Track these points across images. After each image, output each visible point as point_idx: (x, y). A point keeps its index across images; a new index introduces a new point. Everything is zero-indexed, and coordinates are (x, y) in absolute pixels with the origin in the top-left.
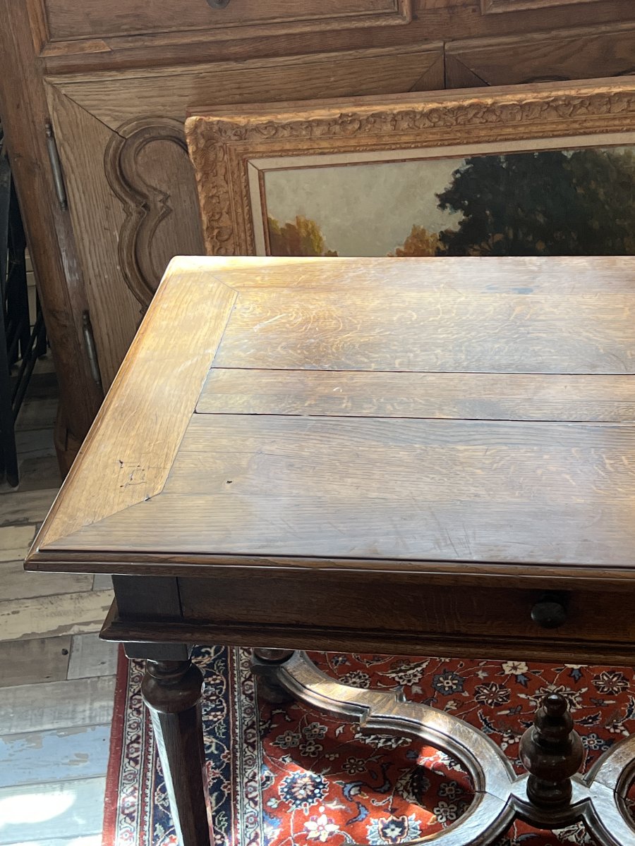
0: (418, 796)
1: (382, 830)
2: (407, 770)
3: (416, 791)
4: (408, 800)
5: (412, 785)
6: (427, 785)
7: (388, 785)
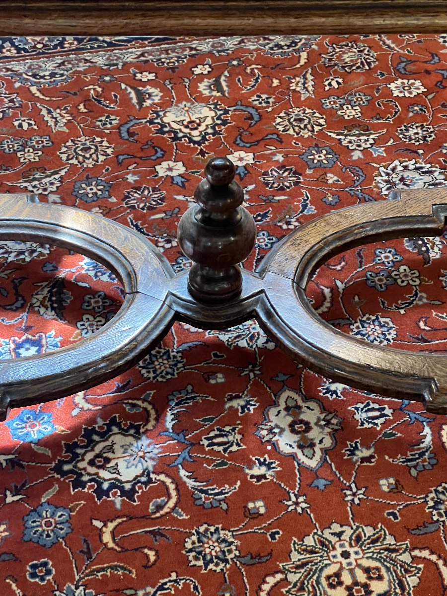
0: (57, 311)
1: (14, 349)
2: (44, 284)
3: (55, 305)
4: (45, 316)
5: (50, 300)
6: (68, 298)
7: (22, 302)
